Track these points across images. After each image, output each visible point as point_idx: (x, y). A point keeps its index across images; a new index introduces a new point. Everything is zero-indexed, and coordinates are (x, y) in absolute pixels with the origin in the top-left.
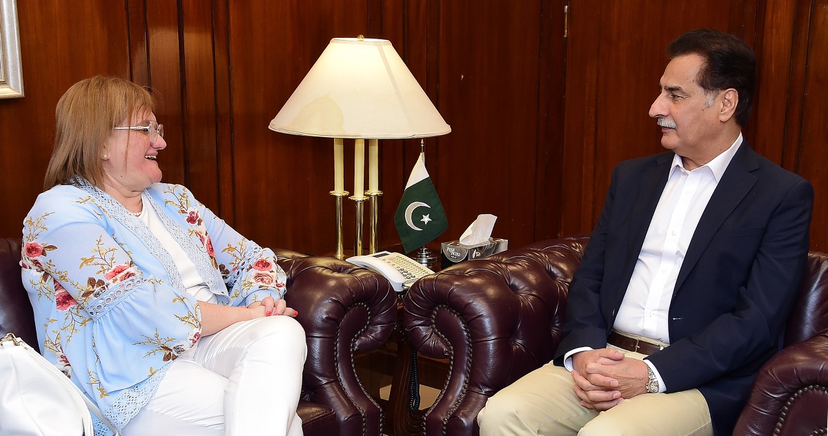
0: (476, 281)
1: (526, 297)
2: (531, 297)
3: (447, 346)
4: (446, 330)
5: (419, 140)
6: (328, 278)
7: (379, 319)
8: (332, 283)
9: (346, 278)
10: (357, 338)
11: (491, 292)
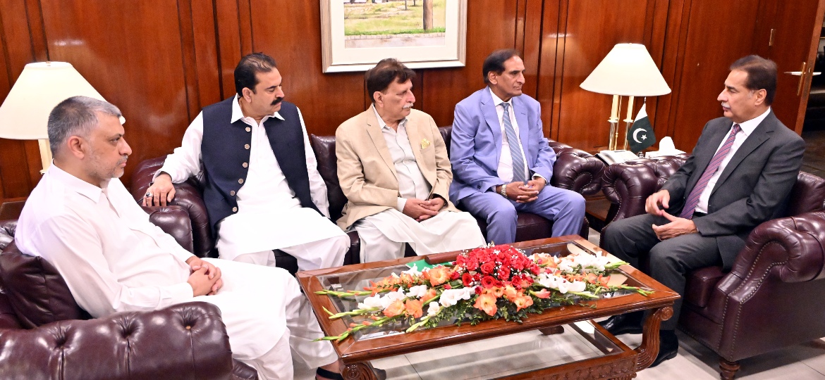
3: (620, 198)
4: (619, 191)
6: (575, 158)
7: (595, 181)
8: (576, 161)
9: (584, 160)
10: (585, 188)
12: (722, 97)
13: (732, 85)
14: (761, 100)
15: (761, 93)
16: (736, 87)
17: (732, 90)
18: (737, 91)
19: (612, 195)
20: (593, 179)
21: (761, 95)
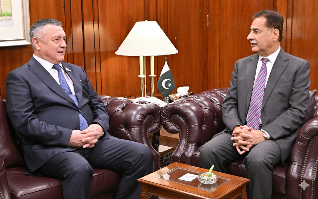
0: (188, 104)
1: (206, 110)
2: (207, 110)
3: (178, 129)
5: (165, 56)
6: (137, 106)
7: (156, 121)
11: (193, 108)
12: (249, 37)
13: (256, 28)
14: (277, 37)
15: (275, 32)
16: (260, 29)
17: (257, 31)
18: (261, 31)
19: (171, 128)
20: (154, 120)
21: (275, 34)
